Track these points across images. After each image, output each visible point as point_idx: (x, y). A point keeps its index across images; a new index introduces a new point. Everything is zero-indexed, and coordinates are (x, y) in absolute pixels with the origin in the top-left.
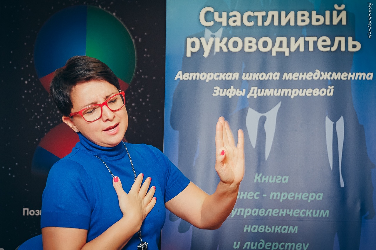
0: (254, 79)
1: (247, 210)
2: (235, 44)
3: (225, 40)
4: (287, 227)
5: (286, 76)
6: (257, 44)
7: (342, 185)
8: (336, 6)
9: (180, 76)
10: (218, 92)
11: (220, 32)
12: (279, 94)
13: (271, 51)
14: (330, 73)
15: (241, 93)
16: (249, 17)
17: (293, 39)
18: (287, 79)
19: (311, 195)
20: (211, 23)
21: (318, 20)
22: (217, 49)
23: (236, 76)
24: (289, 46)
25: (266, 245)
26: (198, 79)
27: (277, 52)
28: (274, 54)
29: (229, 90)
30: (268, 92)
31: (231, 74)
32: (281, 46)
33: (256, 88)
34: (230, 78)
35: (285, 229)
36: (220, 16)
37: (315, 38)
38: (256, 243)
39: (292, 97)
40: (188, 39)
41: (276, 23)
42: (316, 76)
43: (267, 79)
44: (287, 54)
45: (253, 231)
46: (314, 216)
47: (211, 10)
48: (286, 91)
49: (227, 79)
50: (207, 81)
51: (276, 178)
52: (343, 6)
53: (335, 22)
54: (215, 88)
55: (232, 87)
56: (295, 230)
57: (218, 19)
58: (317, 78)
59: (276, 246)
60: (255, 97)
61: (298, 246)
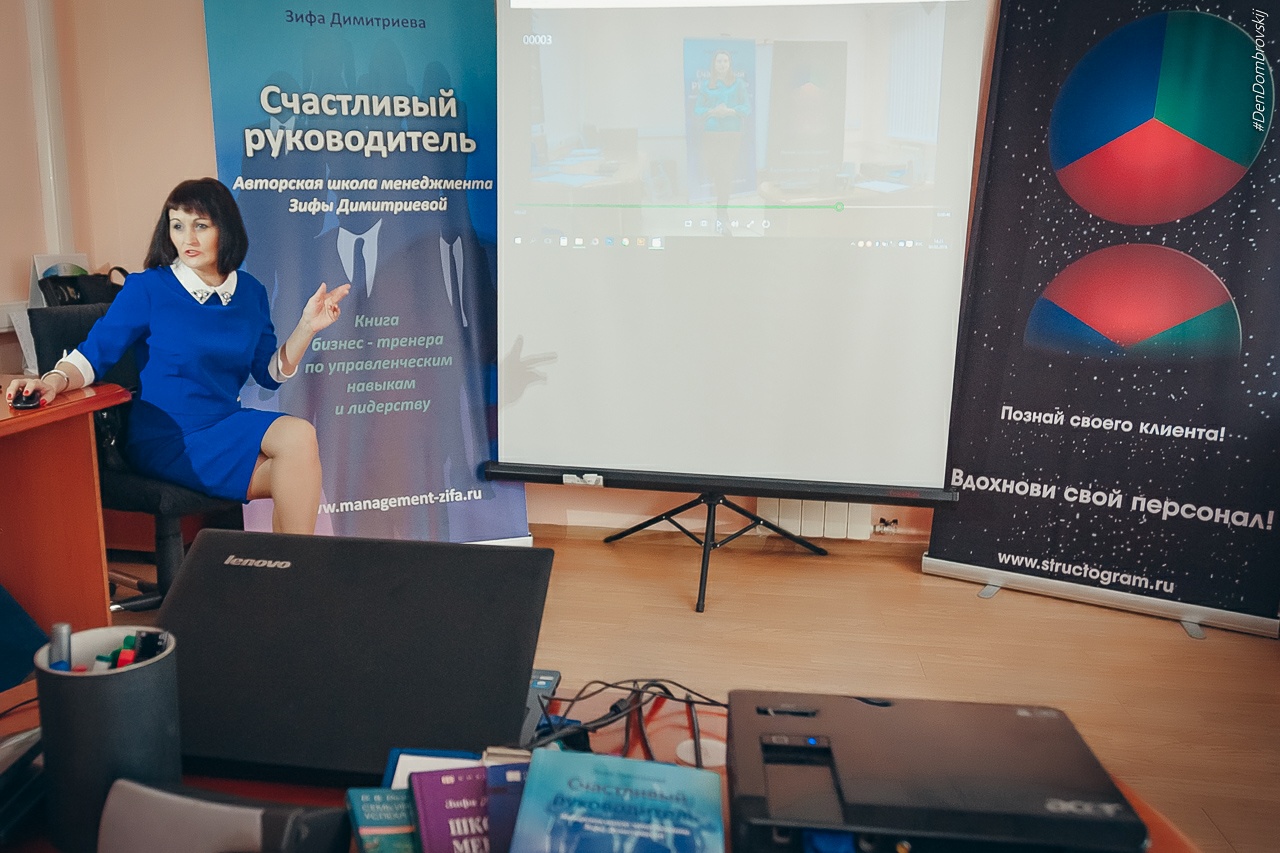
0: (343, 188)
1: (348, 364)
2: (314, 140)
3: (299, 133)
4: (402, 382)
5: (387, 185)
6: (343, 140)
7: (466, 325)
8: (442, 91)
9: (239, 183)
10: (296, 206)
11: (293, 120)
12: (378, 209)
13: (363, 149)
14: (441, 181)
15: (327, 208)
16: (330, 102)
17: (390, 135)
18: (387, 188)
19: (428, 338)
20: (278, 110)
21: (421, 109)
22: (290, 147)
23: (319, 184)
24: (386, 143)
25: (378, 407)
26: (266, 188)
27: (371, 152)
28: (367, 154)
29: (311, 203)
30: (364, 207)
31: (312, 181)
32: (376, 143)
33: (347, 201)
34: (311, 187)
35: (399, 384)
36: (290, 100)
37: (419, 134)
38: (365, 406)
39: (395, 213)
40: (247, 131)
41: (367, 112)
42: (424, 184)
43: (360, 188)
44: (384, 155)
45: (359, 390)
46: (434, 365)
47: (278, 90)
48: (387, 205)
49: (307, 188)
50: (280, 191)
51: (384, 320)
52: (451, 93)
53: (443, 114)
54: (292, 201)
55: (315, 200)
56: (411, 384)
57: (287, 104)
58: (425, 187)
59: (390, 407)
60: (347, 213)
61: (418, 405)
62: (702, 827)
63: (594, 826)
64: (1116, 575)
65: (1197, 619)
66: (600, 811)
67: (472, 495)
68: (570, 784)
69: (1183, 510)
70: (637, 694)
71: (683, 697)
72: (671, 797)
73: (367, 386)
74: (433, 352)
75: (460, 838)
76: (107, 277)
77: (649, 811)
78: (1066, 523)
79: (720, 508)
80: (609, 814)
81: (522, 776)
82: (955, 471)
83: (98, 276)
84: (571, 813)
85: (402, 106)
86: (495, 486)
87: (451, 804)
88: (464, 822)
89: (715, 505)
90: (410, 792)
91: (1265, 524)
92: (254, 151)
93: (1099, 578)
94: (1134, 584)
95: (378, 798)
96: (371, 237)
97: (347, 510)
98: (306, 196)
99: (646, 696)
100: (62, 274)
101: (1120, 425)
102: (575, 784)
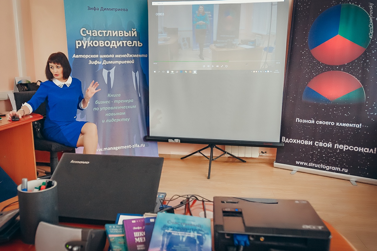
0: (104, 57)
1: (106, 108)
2: (96, 43)
3: (91, 42)
5: (116, 56)
6: (104, 43)
7: (140, 96)
8: (133, 29)
9: (74, 56)
10: (91, 62)
11: (89, 38)
15: (100, 63)
16: (100, 32)
17: (118, 42)
18: (117, 57)
19: (129, 100)
20: (86, 35)
21: (126, 34)
22: (89, 45)
23: (97, 56)
24: (116, 44)
25: (114, 120)
26: (82, 57)
27: (112, 47)
29: (95, 62)
31: (95, 55)
32: (113, 44)
34: (95, 57)
35: (121, 113)
36: (89, 32)
37: (126, 42)
38: (111, 120)
39: (119, 64)
40: (76, 41)
41: (111, 35)
42: (128, 56)
43: (109, 57)
44: (116, 47)
45: (109, 115)
46: (131, 108)
47: (85, 29)
48: (117, 62)
49: (94, 57)
50: (86, 58)
51: (116, 95)
52: (135, 29)
53: (133, 36)
54: (89, 61)
55: (96, 60)
56: (124, 113)
57: (88, 33)
58: (128, 57)
59: (118, 120)
60: (105, 64)
61: (126, 120)
62: (205, 234)
63: (175, 233)
64: (330, 167)
65: (355, 180)
66: (177, 229)
67: (142, 145)
68: (168, 222)
69: (349, 148)
70: (188, 199)
71: (202, 200)
72: (196, 225)
73: (111, 114)
74: (130, 104)
75: (137, 237)
76: (36, 83)
77: (190, 229)
78: (316, 152)
79: (214, 149)
80: (179, 230)
81: (155, 220)
82: (283, 137)
83: (34, 83)
84: (168, 230)
85: (121, 33)
86: (149, 143)
87: (135, 228)
88: (138, 233)
89: (213, 148)
90: (123, 225)
91: (374, 152)
92: (78, 47)
93: (326, 168)
94: (336, 170)
95: (114, 227)
96: (112, 71)
97: (106, 150)
98: (94, 59)
99: (191, 199)
100: (23, 82)
101: (331, 123)
102: (169, 222)
